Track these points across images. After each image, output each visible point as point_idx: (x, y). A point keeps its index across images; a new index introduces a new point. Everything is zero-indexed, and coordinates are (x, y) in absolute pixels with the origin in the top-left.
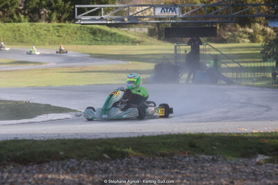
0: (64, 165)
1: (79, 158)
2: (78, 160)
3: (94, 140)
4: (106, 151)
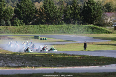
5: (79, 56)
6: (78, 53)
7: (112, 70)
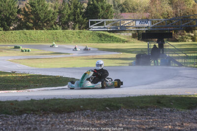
0: (83, 114)
1: (92, 109)
2: (91, 111)
3: (100, 99)
4: (108, 106)
5: (21, 74)
6: (24, 71)
7: (41, 96)
